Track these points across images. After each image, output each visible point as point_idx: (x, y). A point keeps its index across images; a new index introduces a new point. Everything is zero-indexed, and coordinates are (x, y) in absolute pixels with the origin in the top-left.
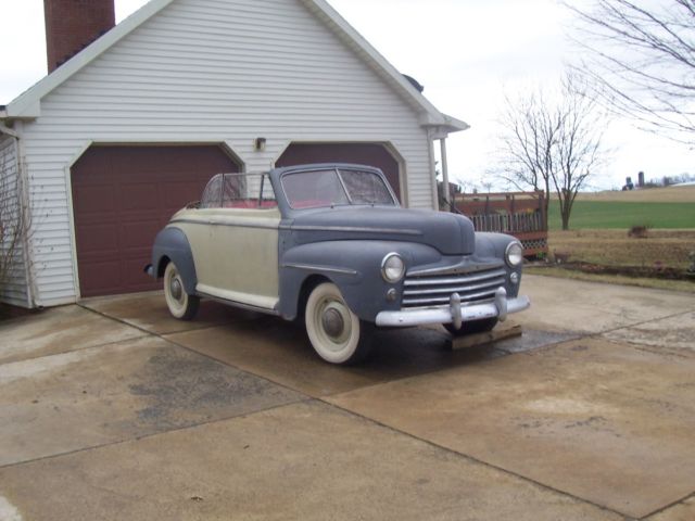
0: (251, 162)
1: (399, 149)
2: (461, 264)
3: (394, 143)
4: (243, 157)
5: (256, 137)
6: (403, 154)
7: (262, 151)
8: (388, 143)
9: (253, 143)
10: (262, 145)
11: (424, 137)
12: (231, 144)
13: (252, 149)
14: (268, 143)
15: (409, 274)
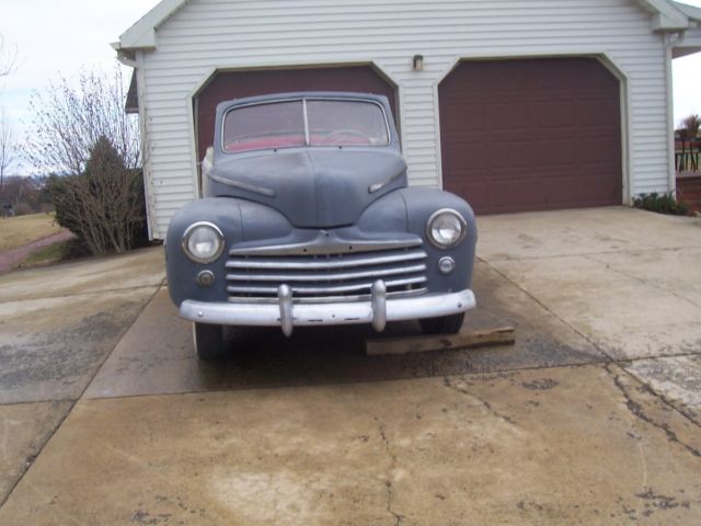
0: (407, 84)
1: (617, 63)
2: (316, 242)
3: (610, 56)
4: (395, 78)
5: (413, 54)
6: (623, 70)
7: (421, 70)
8: (601, 55)
9: (410, 61)
10: (419, 63)
11: (660, 45)
12: (380, 64)
13: (409, 68)
14: (425, 60)
15: (233, 251)
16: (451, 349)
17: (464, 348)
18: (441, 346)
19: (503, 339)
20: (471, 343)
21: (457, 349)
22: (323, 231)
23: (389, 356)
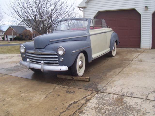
5: (145, 6)
7: (147, 10)
13: (144, 10)
16: (74, 80)
17: (76, 80)
18: (72, 79)
19: (86, 80)
20: (78, 79)
21: (75, 80)
22: (37, 49)
23: (61, 78)
